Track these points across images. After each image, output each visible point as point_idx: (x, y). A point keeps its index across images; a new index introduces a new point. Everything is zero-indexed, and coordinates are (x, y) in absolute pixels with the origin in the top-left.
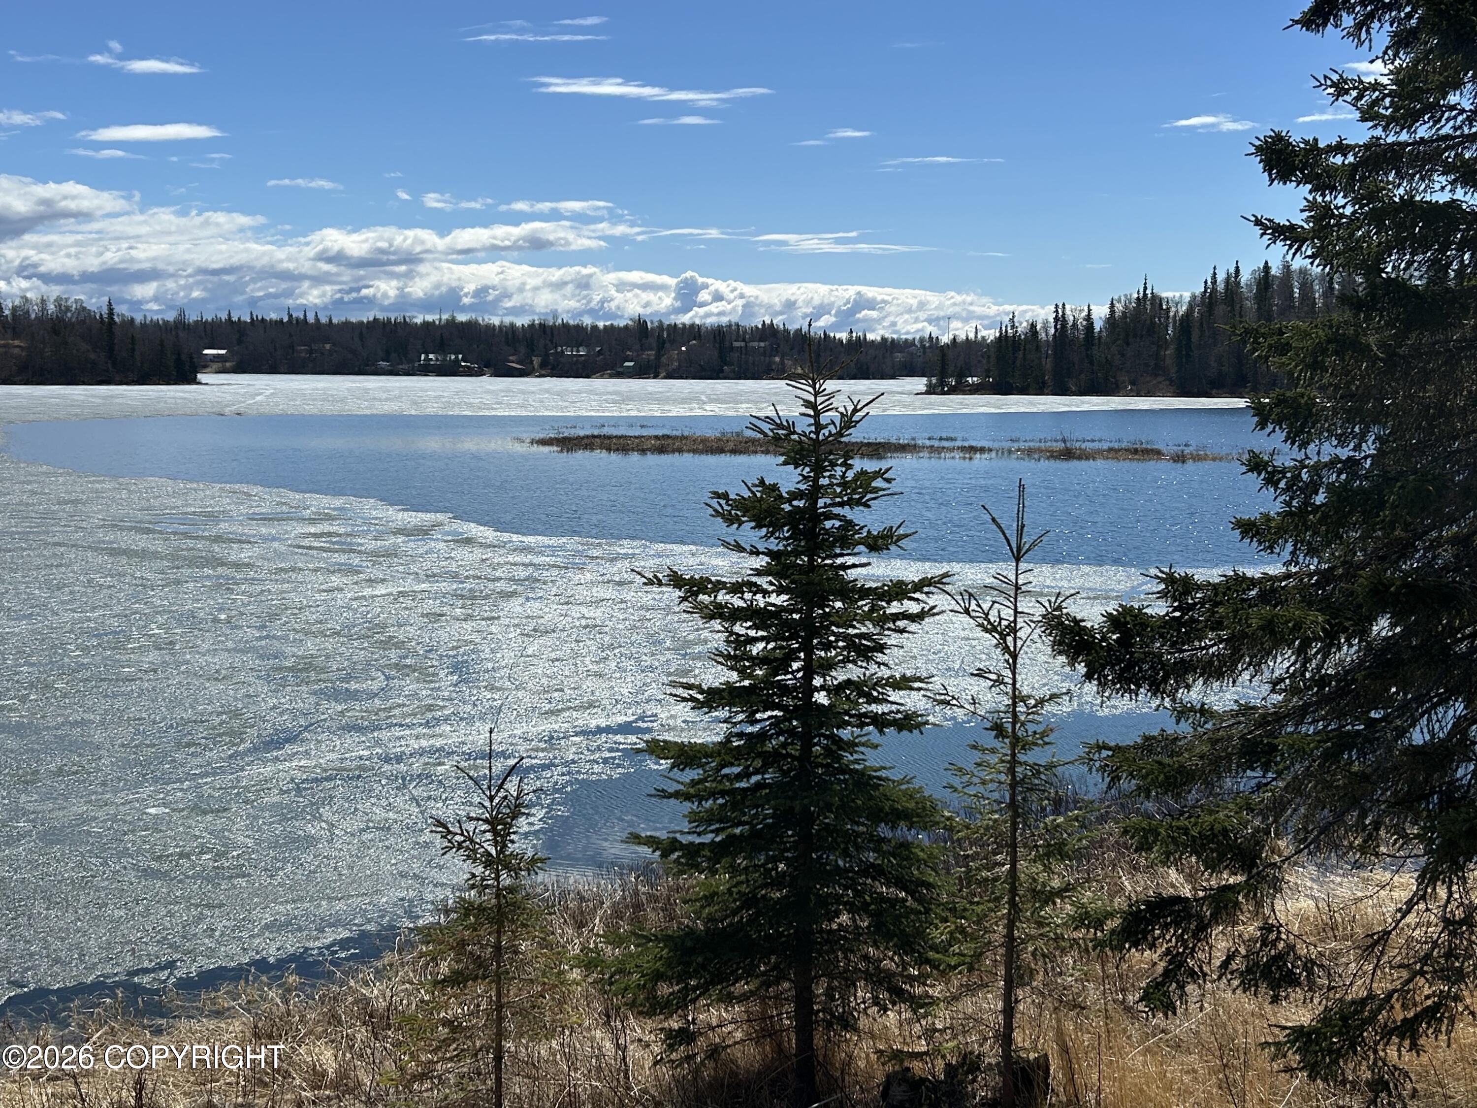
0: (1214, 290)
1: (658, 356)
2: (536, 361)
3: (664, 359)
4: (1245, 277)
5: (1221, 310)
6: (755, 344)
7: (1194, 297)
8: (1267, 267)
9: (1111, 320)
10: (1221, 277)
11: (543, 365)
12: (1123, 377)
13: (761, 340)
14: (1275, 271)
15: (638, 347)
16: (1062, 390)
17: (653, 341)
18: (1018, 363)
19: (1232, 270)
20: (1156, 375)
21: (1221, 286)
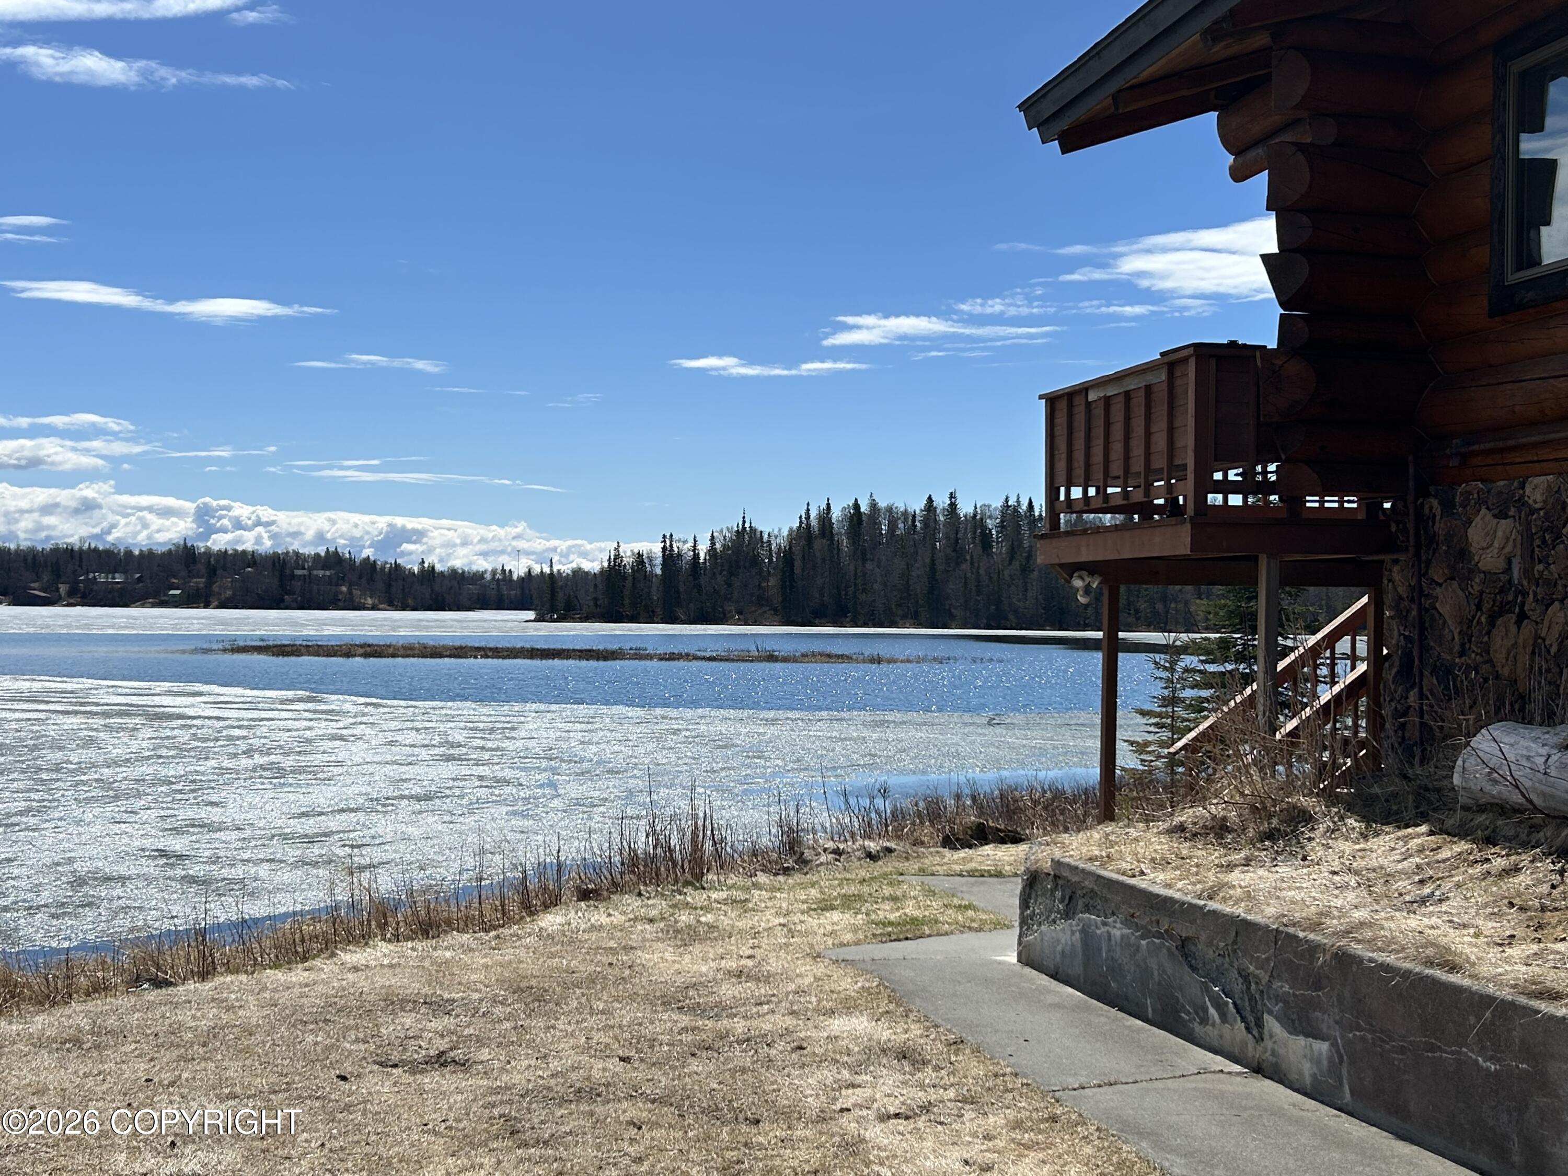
0: (808, 525)
1: (209, 585)
2: (63, 589)
3: (215, 588)
4: (836, 514)
5: (818, 544)
6: (321, 573)
7: (791, 530)
8: (857, 506)
9: (712, 551)
10: (813, 514)
11: (72, 593)
12: (730, 607)
13: (324, 568)
14: (864, 508)
15: (184, 573)
16: (671, 619)
17: (201, 567)
18: (627, 592)
19: (824, 506)
20: (762, 605)
21: (814, 522)
